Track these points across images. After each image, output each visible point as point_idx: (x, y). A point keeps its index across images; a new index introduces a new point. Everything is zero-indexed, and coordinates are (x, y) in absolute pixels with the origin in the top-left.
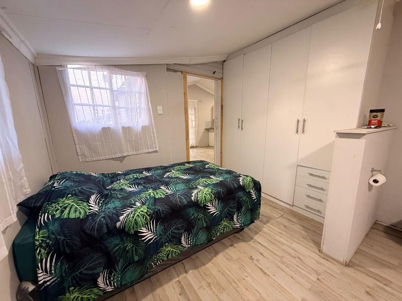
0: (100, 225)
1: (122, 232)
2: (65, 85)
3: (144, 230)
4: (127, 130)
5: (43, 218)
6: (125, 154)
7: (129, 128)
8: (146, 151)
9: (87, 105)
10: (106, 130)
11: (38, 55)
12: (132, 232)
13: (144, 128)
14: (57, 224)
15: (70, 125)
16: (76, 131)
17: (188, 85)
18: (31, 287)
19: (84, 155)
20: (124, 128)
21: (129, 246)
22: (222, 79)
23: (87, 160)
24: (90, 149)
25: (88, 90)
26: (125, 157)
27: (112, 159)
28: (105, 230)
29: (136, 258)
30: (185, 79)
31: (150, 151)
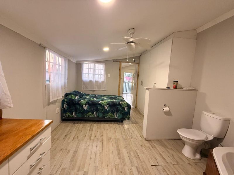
0: (76, 101)
1: (80, 104)
2: (82, 68)
3: (84, 106)
4: (97, 82)
5: (67, 97)
6: (94, 90)
7: (97, 81)
8: (102, 90)
9: (86, 73)
10: (90, 81)
11: (78, 61)
12: (82, 105)
13: (102, 82)
14: (69, 99)
15: (82, 79)
16: (83, 81)
17: (122, 67)
18: (63, 109)
19: (84, 88)
20: (96, 81)
21: (81, 108)
22: (139, 63)
23: (84, 89)
24: (85, 87)
25: (88, 69)
26: (95, 90)
27: (91, 90)
28: (76, 103)
29: (81, 112)
30: (120, 64)
31: (104, 90)
